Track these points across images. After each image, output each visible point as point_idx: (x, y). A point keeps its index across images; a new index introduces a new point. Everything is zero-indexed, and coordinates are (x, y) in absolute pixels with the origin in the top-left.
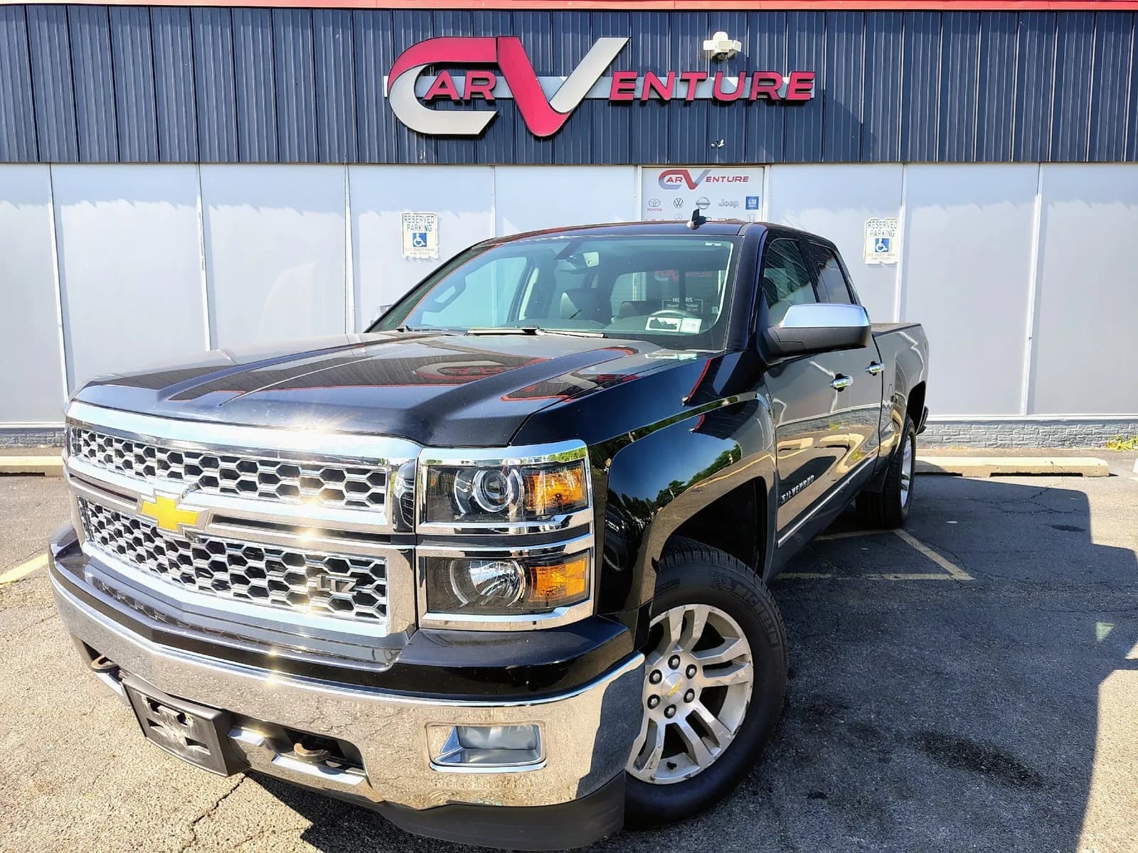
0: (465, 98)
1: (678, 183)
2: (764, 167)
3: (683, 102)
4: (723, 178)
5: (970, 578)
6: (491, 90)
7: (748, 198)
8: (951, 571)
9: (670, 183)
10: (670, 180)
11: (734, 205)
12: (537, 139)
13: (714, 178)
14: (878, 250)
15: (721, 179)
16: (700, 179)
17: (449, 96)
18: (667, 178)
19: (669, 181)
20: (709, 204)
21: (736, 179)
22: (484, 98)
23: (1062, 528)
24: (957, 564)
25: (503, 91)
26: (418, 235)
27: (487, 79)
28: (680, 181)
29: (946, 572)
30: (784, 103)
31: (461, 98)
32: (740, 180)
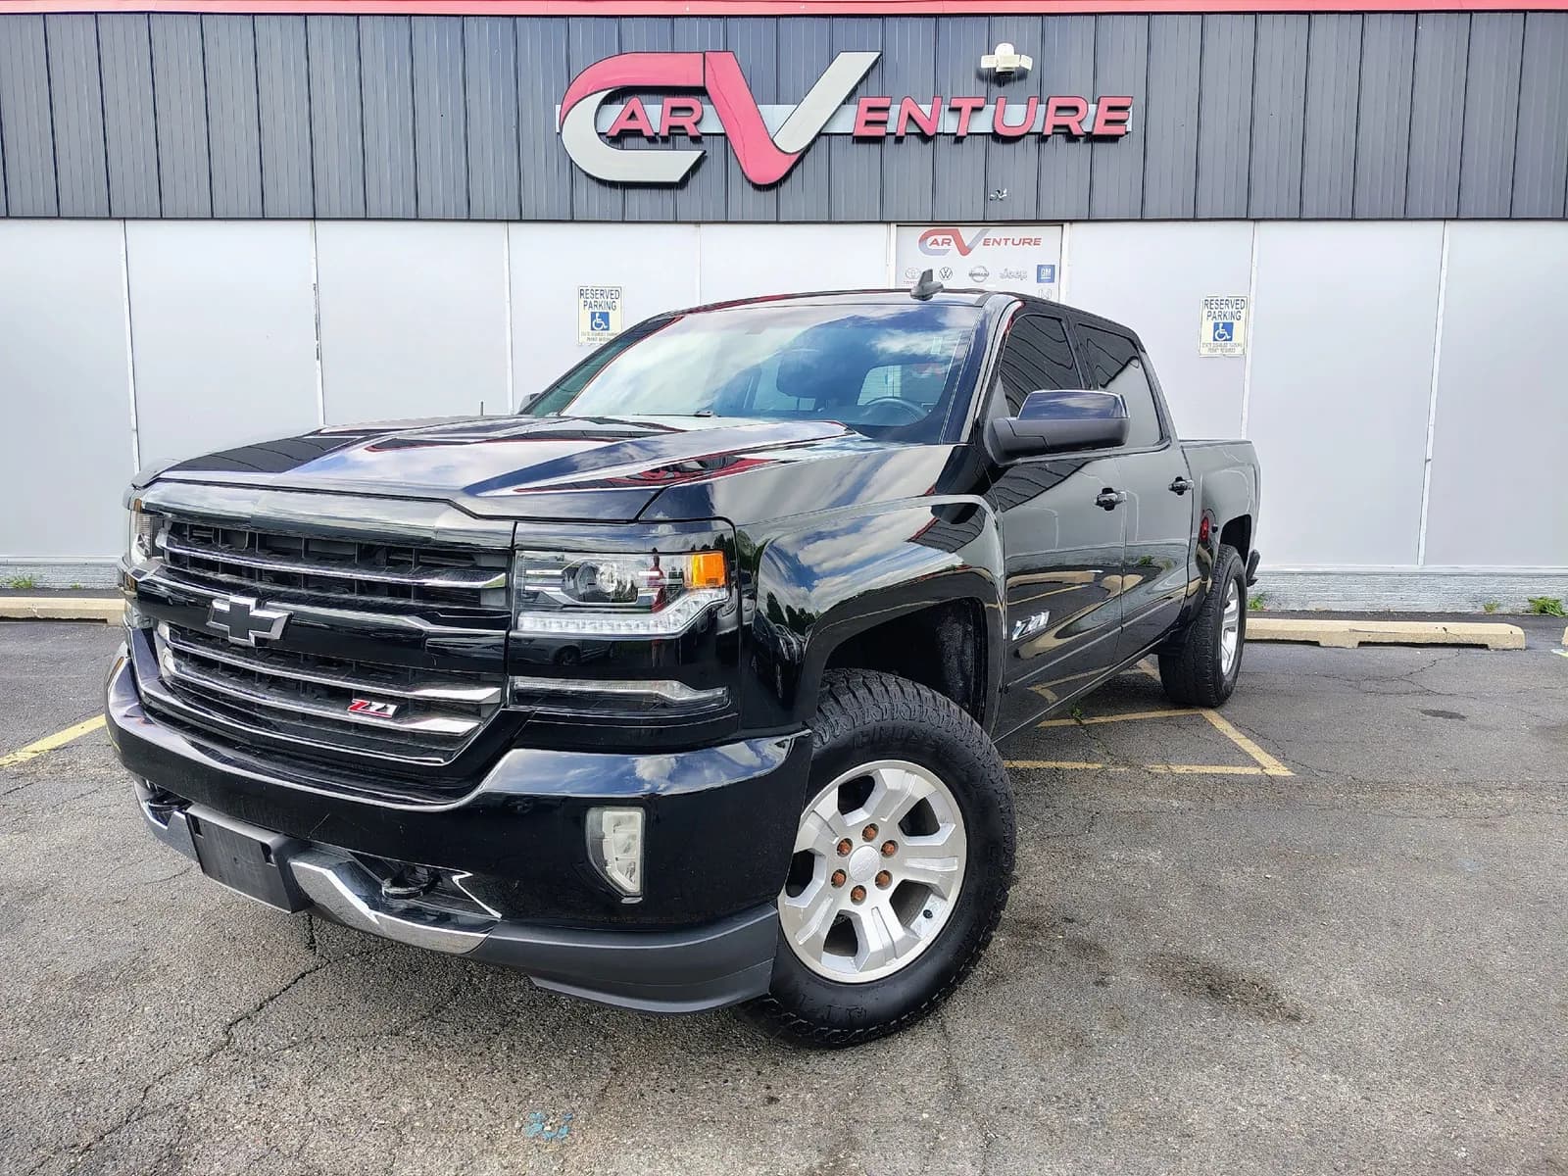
0: (661, 134)
1: (945, 246)
2: (1062, 226)
3: (953, 138)
4: (1006, 240)
5: (1289, 773)
6: (696, 124)
7: (1040, 267)
8: (1264, 764)
9: (934, 247)
10: (935, 242)
11: (1021, 276)
12: (758, 187)
13: (995, 240)
14: (1217, 337)
15: (1003, 242)
16: (976, 240)
17: (640, 130)
18: (930, 240)
19: (932, 243)
20: (986, 275)
21: (1023, 241)
22: (686, 134)
23: (1436, 714)
24: (1276, 756)
25: (711, 125)
26: (597, 315)
27: (690, 109)
28: (949, 244)
29: (1258, 764)
30: (1091, 138)
31: (656, 134)
32: (1029, 244)
